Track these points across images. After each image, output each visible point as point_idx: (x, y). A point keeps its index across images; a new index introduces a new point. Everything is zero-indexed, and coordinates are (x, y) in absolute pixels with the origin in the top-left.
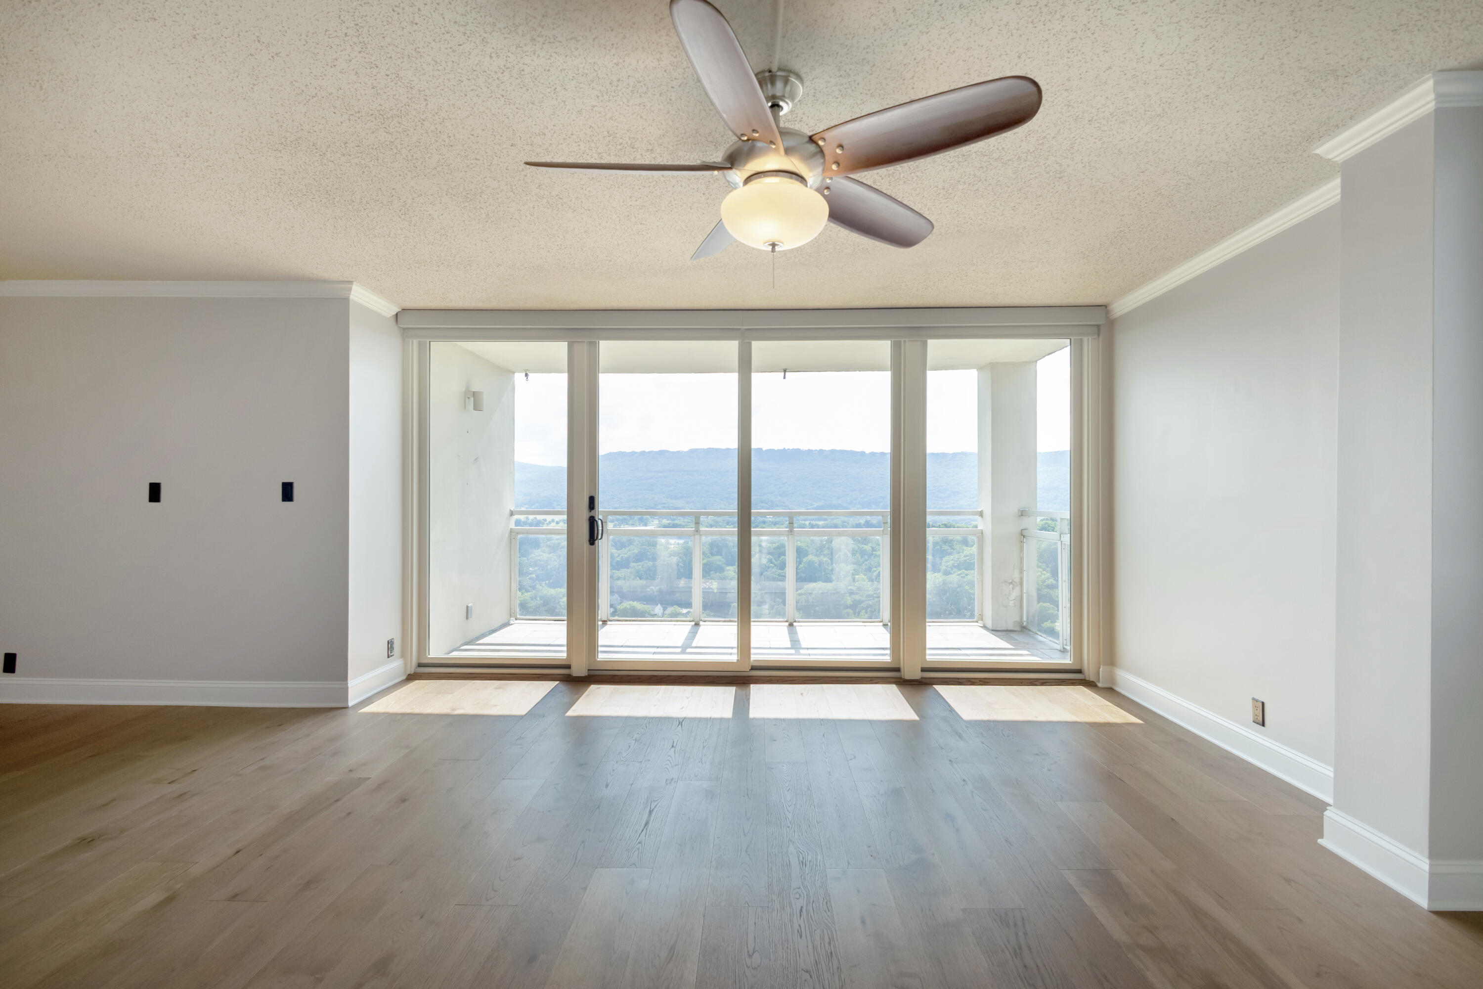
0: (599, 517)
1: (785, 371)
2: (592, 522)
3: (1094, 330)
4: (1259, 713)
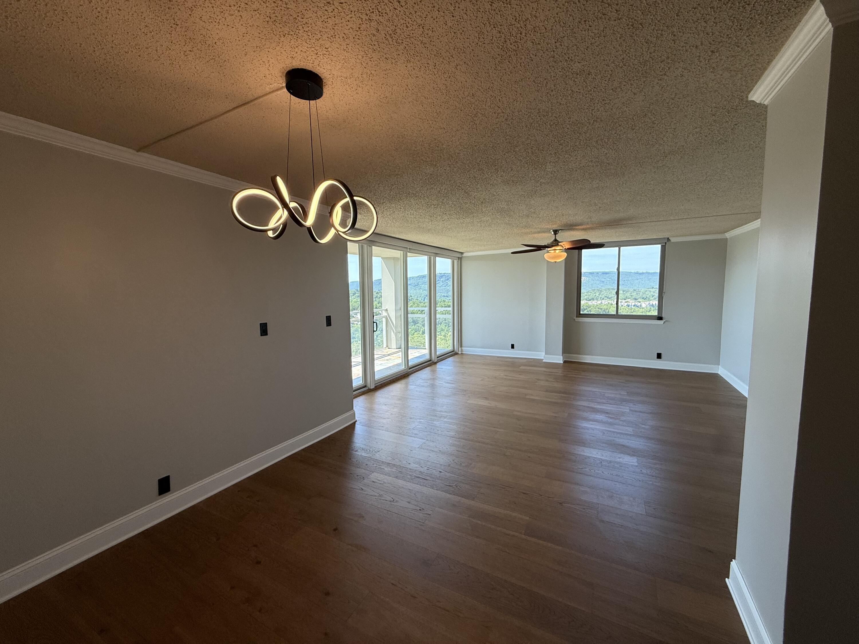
3: (458, 258)
4: (513, 346)
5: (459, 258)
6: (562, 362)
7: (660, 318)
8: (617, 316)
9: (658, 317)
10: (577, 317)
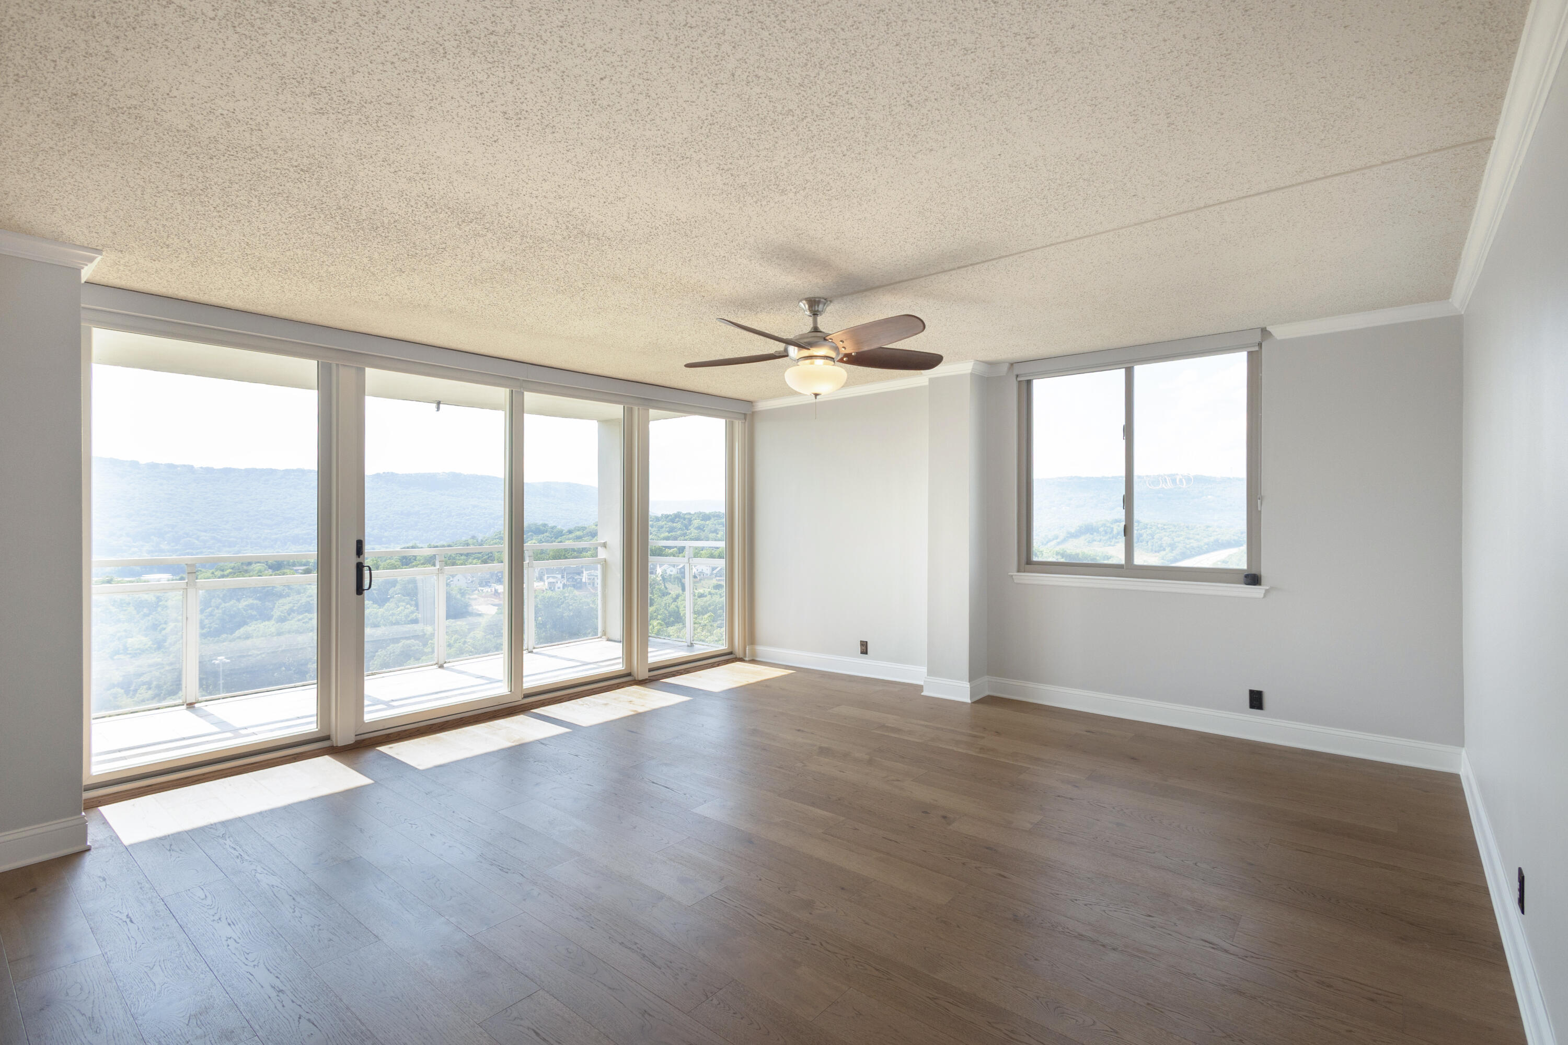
0: (367, 562)
1: (439, 403)
2: (360, 567)
3: (743, 416)
4: (864, 648)
5: (745, 414)
6: (968, 700)
7: (1253, 579)
8: (1128, 569)
9: (1247, 576)
10: (1019, 571)
